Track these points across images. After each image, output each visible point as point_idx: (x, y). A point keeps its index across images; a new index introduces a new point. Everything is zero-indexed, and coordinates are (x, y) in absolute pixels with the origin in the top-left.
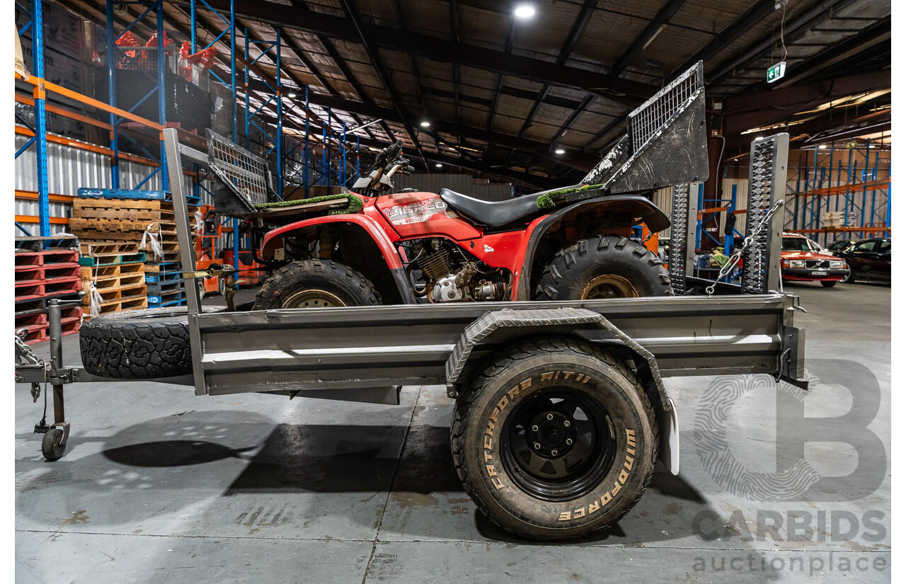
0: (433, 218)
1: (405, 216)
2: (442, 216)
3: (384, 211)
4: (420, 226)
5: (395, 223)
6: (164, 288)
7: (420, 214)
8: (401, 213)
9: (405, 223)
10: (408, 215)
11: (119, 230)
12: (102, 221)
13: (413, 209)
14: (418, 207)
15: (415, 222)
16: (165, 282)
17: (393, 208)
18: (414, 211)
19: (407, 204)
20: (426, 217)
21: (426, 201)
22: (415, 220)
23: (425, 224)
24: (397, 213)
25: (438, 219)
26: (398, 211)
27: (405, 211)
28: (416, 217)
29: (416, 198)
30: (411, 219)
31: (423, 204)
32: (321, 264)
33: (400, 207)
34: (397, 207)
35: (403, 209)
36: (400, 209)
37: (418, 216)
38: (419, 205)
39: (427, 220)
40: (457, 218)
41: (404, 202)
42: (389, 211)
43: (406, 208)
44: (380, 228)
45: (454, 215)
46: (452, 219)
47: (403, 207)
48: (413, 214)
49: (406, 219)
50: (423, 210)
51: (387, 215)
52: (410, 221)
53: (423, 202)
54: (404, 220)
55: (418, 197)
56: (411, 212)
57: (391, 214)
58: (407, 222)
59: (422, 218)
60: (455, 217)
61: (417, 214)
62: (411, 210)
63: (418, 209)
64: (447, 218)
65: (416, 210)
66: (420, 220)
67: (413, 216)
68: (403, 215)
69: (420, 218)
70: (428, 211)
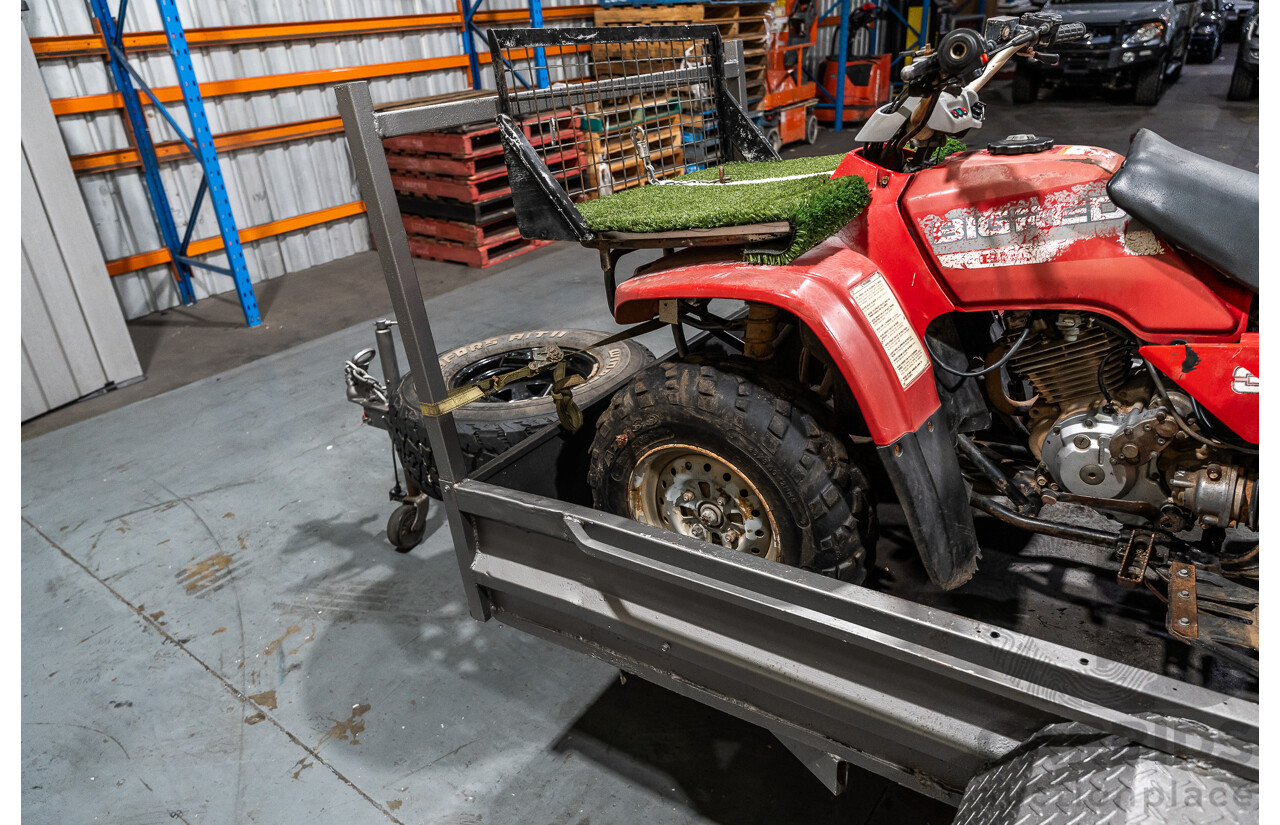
0: (1071, 254)
1: (981, 243)
2: (1105, 249)
3: (922, 223)
4: (1023, 275)
5: (947, 261)
7: (1031, 237)
8: (971, 232)
9: (977, 265)
10: (992, 239)
13: (1012, 220)
14: (1029, 214)
15: (1010, 263)
16: (709, 142)
17: (952, 214)
18: (1013, 227)
19: (996, 204)
20: (1049, 249)
21: (1060, 196)
22: (1014, 255)
23: (1041, 272)
24: (961, 230)
25: (1091, 256)
26: (965, 225)
27: (986, 226)
28: (1017, 247)
29: (1029, 185)
30: (999, 251)
31: (1048, 205)
32: (713, 392)
33: (972, 213)
34: (965, 210)
35: (980, 220)
36: (971, 219)
37: (1025, 245)
38: (1033, 209)
39: (1053, 258)
40: (1158, 256)
41: (990, 195)
42: (936, 225)
43: (989, 216)
44: (877, 303)
45: (1151, 246)
46: (1140, 259)
47: (981, 211)
48: (1009, 238)
49: (985, 253)
50: (1044, 225)
51: (929, 238)
52: (995, 260)
53: (1049, 197)
54: (976, 255)
55: (1038, 179)
56: (1002, 231)
57: (939, 234)
58: (985, 262)
59: (1034, 253)
60: (1153, 253)
61: (1022, 238)
62: (1004, 223)
63: (1029, 220)
64: (1123, 255)
65: (1019, 225)
66: (1029, 257)
67: (1009, 242)
68: (977, 238)
69: (1029, 252)
70: (1061, 228)
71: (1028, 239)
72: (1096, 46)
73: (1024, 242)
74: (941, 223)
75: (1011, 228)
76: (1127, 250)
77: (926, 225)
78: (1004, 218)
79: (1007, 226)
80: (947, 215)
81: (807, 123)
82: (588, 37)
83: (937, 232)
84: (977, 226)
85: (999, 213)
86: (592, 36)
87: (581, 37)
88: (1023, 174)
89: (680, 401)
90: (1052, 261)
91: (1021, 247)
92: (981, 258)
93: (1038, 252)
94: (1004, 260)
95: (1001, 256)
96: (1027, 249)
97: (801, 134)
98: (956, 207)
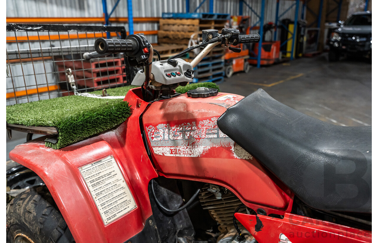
0: (209, 154)
1: (170, 143)
2: (224, 154)
3: (147, 129)
4: (188, 164)
5: (157, 151)
7: (192, 143)
8: (166, 137)
9: (168, 154)
10: (175, 143)
11: (179, 38)
12: (172, 33)
13: (184, 132)
14: (191, 130)
15: (182, 155)
16: (200, 70)
17: (159, 126)
18: (184, 136)
19: (178, 123)
20: (199, 150)
21: (206, 122)
22: (184, 152)
23: (195, 161)
24: (162, 135)
25: (218, 156)
26: (164, 132)
27: (173, 135)
28: (185, 147)
29: (193, 115)
30: (178, 149)
31: (200, 126)
32: (32, 211)
33: (168, 127)
34: (165, 125)
35: (170, 131)
36: (167, 130)
37: (189, 147)
38: (193, 128)
39: (201, 155)
40: (249, 160)
41: (176, 119)
42: (153, 131)
43: (174, 130)
44: (101, 175)
45: (246, 154)
46: (241, 162)
47: (171, 126)
48: (182, 142)
49: (172, 148)
50: (197, 137)
51: (150, 137)
52: (176, 153)
53: (201, 123)
54: (168, 149)
55: (197, 112)
56: (179, 138)
57: (154, 136)
58: (172, 153)
59: (192, 151)
60: (247, 158)
61: (187, 142)
62: (180, 134)
63: (191, 134)
64: (233, 158)
65: (186, 135)
66: (190, 153)
67: (182, 144)
68: (168, 140)
69: (190, 151)
70: (205, 139)
71: (190, 143)
72: (360, 42)
73: (188, 145)
74: (155, 130)
75: (183, 137)
76: (235, 155)
77: (149, 131)
78: (180, 131)
79: (181, 136)
80: (157, 127)
81: (244, 64)
82: (35, 28)
83: (153, 135)
84: (169, 134)
85: (179, 128)
86: (38, 28)
87: (30, 28)
88: (192, 109)
90: (201, 157)
91: (187, 148)
92: (170, 151)
93: (195, 151)
94: (180, 154)
95: (179, 151)
96: (190, 149)
97: (242, 69)
98: (161, 123)
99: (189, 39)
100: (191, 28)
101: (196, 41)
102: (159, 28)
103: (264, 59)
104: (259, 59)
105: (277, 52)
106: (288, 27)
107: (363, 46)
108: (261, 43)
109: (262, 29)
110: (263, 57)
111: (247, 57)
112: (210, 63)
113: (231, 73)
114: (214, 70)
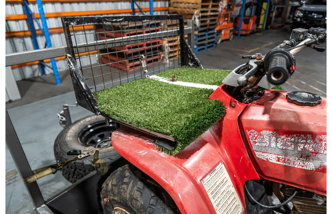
1: (278, 151)
3: (248, 133)
5: (258, 155)
6: (199, 41)
7: (305, 156)
9: (274, 161)
10: (285, 152)
11: (185, 13)
12: (180, 9)
13: (296, 144)
14: (306, 143)
16: (200, 39)
17: (264, 132)
18: (296, 148)
19: (289, 133)
20: (315, 164)
22: (295, 162)
24: (267, 142)
26: (270, 140)
27: (281, 144)
28: (297, 159)
29: (307, 127)
30: (287, 158)
31: (318, 141)
32: (139, 199)
33: (275, 135)
34: (271, 132)
35: (278, 139)
36: (274, 138)
37: (301, 159)
38: (308, 141)
39: (316, 169)
41: (285, 128)
42: (255, 136)
43: (283, 139)
47: (279, 135)
48: (293, 153)
49: (279, 156)
50: (313, 151)
51: (251, 141)
52: (284, 162)
53: (318, 137)
54: (275, 156)
55: (313, 125)
56: (289, 148)
57: (256, 141)
58: (278, 161)
59: (306, 164)
61: (300, 155)
62: (291, 144)
63: (306, 147)
65: (299, 147)
66: (303, 165)
67: (293, 155)
68: (276, 148)
69: (303, 163)
70: (323, 155)
71: (303, 156)
73: (301, 157)
74: (258, 135)
77: (250, 134)
78: (291, 142)
79: (293, 146)
80: (261, 132)
81: (229, 35)
82: (118, 20)
83: (256, 139)
84: (277, 142)
85: (289, 139)
86: (121, 20)
87: (114, 20)
88: (305, 120)
89: (126, 197)
90: (316, 171)
91: (299, 159)
92: (277, 158)
93: (309, 164)
94: (289, 163)
95: (288, 160)
96: (303, 161)
97: (227, 37)
98: (267, 130)
99: (193, 15)
100: (195, 6)
101: (198, 16)
102: (170, 5)
103: (243, 30)
104: (240, 30)
105: (253, 25)
106: (262, 5)
107: (320, 21)
108: (242, 18)
109: (244, 7)
110: (242, 28)
111: (232, 28)
112: (207, 33)
113: (220, 41)
114: (209, 39)
